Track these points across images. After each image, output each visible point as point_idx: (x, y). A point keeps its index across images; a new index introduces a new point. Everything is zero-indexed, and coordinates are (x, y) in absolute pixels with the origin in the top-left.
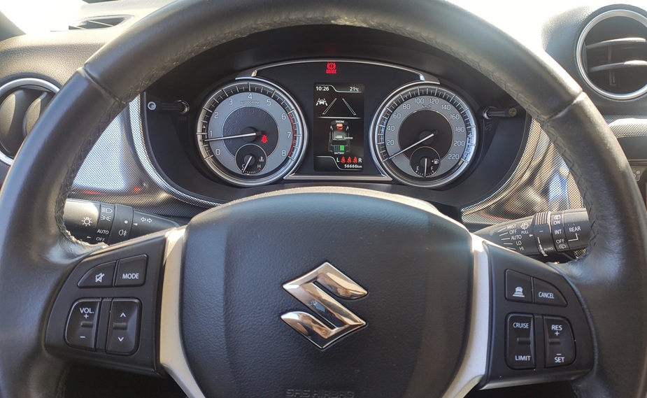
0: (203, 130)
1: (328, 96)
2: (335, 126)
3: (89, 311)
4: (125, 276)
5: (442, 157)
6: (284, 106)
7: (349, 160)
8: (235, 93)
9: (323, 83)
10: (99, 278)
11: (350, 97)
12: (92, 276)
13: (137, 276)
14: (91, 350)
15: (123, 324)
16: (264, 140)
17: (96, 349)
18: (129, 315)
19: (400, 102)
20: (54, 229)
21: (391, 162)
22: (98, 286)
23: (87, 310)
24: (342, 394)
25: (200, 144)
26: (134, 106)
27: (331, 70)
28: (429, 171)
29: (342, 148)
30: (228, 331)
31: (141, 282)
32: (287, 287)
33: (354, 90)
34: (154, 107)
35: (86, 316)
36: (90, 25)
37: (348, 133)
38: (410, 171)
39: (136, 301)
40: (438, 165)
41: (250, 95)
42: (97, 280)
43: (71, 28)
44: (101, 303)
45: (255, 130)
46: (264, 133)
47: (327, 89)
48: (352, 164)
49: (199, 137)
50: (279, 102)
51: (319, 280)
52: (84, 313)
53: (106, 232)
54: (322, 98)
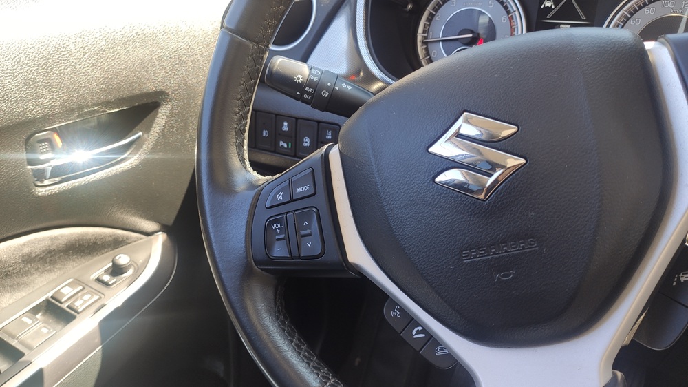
3: (279, 225)
4: (299, 190)
10: (280, 196)
12: (275, 197)
13: (308, 187)
14: (288, 258)
15: (308, 232)
17: (292, 257)
18: (310, 222)
19: (642, 5)
22: (281, 203)
23: (277, 226)
24: (522, 243)
25: (419, 44)
31: (313, 192)
35: (278, 231)
39: (315, 210)
42: (279, 198)
44: (286, 216)
49: (419, 38)
51: (461, 132)
52: (276, 229)
53: (312, 90)
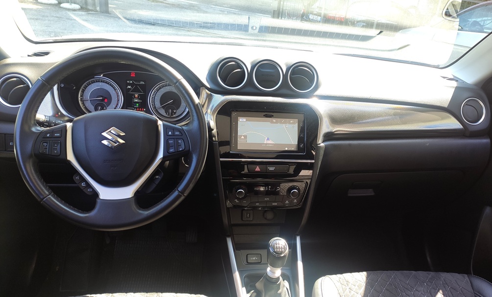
0: (81, 96)
1: (132, 85)
2: (134, 96)
3: (46, 144)
4: (56, 135)
5: (177, 109)
6: (114, 88)
7: (140, 109)
8: (94, 82)
9: (130, 80)
10: (48, 135)
11: (140, 85)
12: (46, 135)
13: (59, 134)
14: (47, 155)
15: (56, 147)
16: (106, 101)
17: (48, 155)
18: (57, 145)
19: (160, 88)
20: (32, 122)
21: (157, 111)
22: (48, 137)
25: (80, 101)
26: (55, 88)
27: (133, 75)
28: (172, 115)
29: (137, 105)
30: (86, 147)
31: (60, 136)
32: (103, 134)
33: (142, 83)
34: (63, 86)
36: (36, 55)
37: (140, 99)
38: (164, 114)
39: (59, 141)
40: (176, 112)
41: (100, 83)
43: (28, 56)
44: (49, 142)
45: (102, 97)
46: (106, 98)
47: (131, 82)
48: (141, 111)
49: (79, 99)
50: (112, 86)
53: (47, 124)
54: (129, 86)
